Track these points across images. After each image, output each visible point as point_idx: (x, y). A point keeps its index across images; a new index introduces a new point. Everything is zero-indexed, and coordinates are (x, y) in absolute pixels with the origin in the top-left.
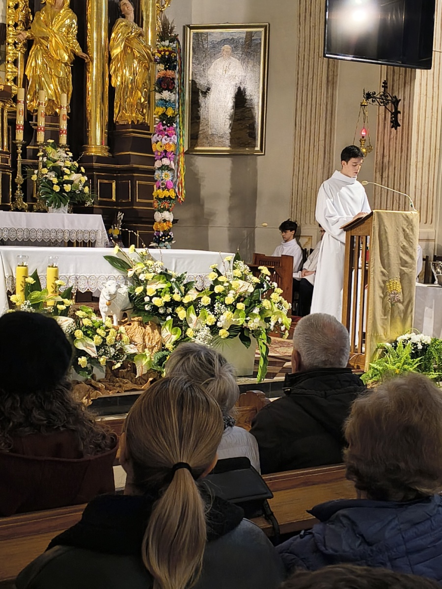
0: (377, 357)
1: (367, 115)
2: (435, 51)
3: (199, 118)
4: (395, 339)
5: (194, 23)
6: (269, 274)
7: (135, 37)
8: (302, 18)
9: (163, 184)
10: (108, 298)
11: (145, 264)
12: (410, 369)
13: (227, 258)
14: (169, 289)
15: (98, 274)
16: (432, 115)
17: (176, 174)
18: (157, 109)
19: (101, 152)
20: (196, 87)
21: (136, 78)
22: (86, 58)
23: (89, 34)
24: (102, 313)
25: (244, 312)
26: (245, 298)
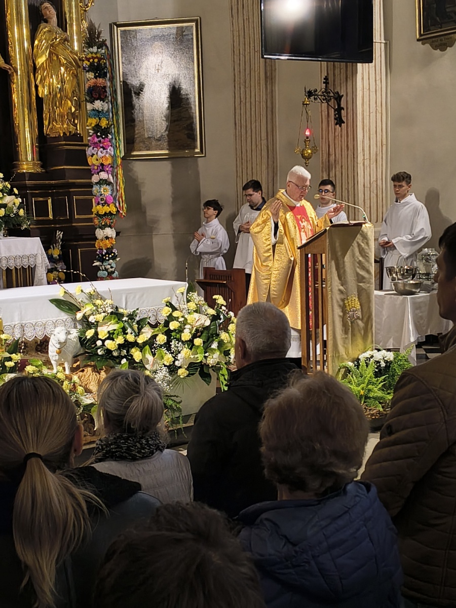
0: (340, 378)
1: (310, 114)
2: (375, 42)
3: (133, 120)
4: (356, 357)
5: (121, 20)
6: (225, 303)
7: (59, 43)
8: (235, 11)
9: (102, 199)
10: (58, 346)
11: (94, 304)
12: (375, 389)
13: (180, 289)
14: (121, 330)
15: (45, 320)
16: (377, 109)
17: (115, 187)
18: (90, 120)
19: (33, 169)
20: (128, 88)
21: (64, 87)
22: (10, 69)
23: (10, 43)
24: (53, 362)
25: (202, 348)
26: (202, 332)
